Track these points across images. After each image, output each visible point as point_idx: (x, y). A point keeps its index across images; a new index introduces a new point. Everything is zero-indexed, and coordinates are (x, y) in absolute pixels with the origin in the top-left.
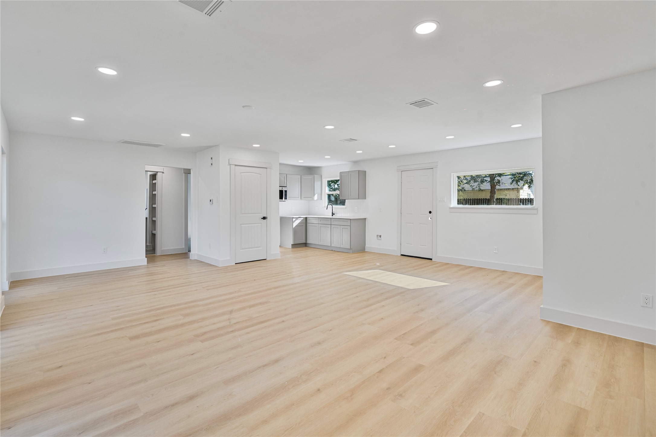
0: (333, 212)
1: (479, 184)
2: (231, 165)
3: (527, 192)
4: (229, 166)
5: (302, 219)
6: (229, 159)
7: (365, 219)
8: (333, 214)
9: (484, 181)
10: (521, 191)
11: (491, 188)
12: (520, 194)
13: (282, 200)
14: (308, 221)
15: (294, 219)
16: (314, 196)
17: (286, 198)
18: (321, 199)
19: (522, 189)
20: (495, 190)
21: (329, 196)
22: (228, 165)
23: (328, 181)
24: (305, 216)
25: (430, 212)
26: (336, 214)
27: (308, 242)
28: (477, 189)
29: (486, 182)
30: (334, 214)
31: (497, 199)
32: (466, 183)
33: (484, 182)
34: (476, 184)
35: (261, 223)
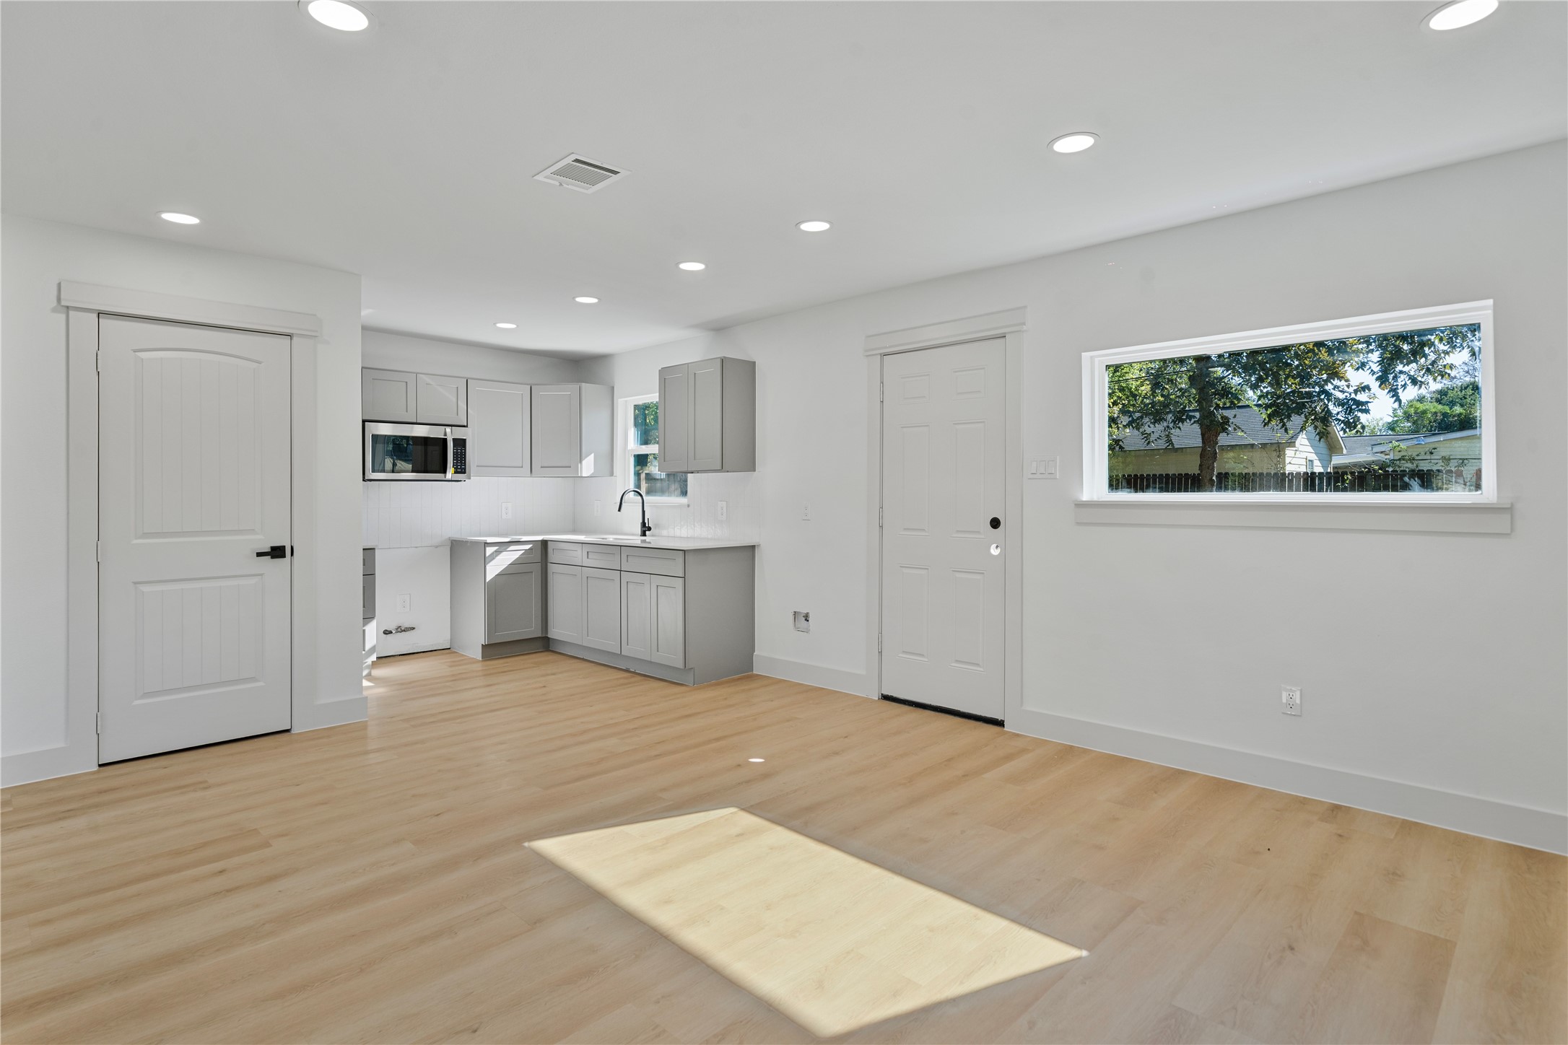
0: (646, 521)
1: (1168, 427)
2: (71, 313)
3: (1304, 455)
4: (63, 317)
5: (528, 547)
6: (59, 285)
7: (753, 547)
8: (645, 529)
9: (1184, 417)
10: (1289, 452)
11: (1203, 442)
12: (1288, 460)
13: (443, 475)
14: (553, 557)
15: (490, 550)
16: (581, 462)
17: (461, 468)
18: (612, 474)
19: (1292, 444)
20: (1214, 447)
21: (641, 460)
22: (54, 310)
23: (636, 407)
24: (540, 538)
25: (995, 523)
26: (657, 526)
27: (550, 635)
28: (1162, 444)
29: (1190, 420)
30: (649, 529)
31: (1219, 475)
32: (1129, 424)
33: (1183, 423)
34: (1159, 427)
35: (261, 575)
